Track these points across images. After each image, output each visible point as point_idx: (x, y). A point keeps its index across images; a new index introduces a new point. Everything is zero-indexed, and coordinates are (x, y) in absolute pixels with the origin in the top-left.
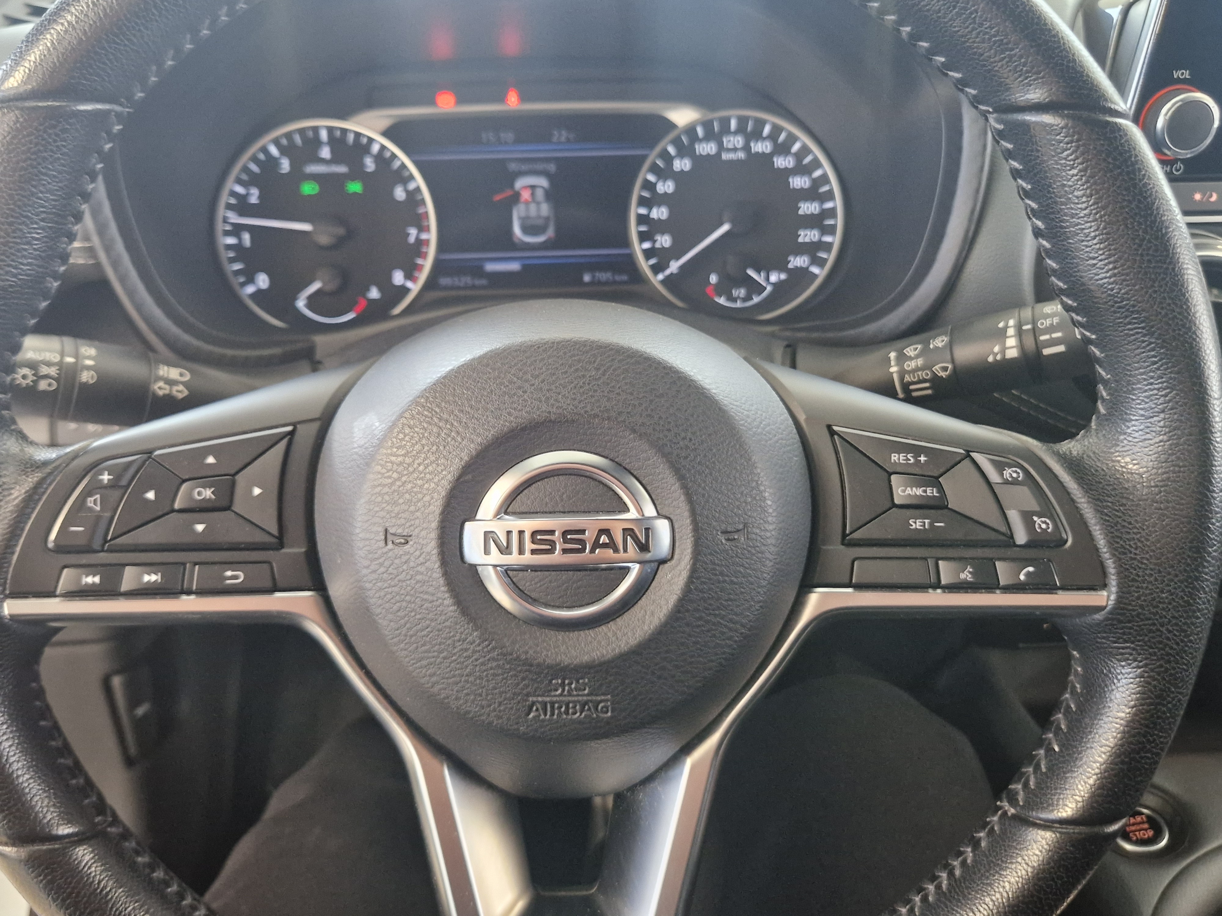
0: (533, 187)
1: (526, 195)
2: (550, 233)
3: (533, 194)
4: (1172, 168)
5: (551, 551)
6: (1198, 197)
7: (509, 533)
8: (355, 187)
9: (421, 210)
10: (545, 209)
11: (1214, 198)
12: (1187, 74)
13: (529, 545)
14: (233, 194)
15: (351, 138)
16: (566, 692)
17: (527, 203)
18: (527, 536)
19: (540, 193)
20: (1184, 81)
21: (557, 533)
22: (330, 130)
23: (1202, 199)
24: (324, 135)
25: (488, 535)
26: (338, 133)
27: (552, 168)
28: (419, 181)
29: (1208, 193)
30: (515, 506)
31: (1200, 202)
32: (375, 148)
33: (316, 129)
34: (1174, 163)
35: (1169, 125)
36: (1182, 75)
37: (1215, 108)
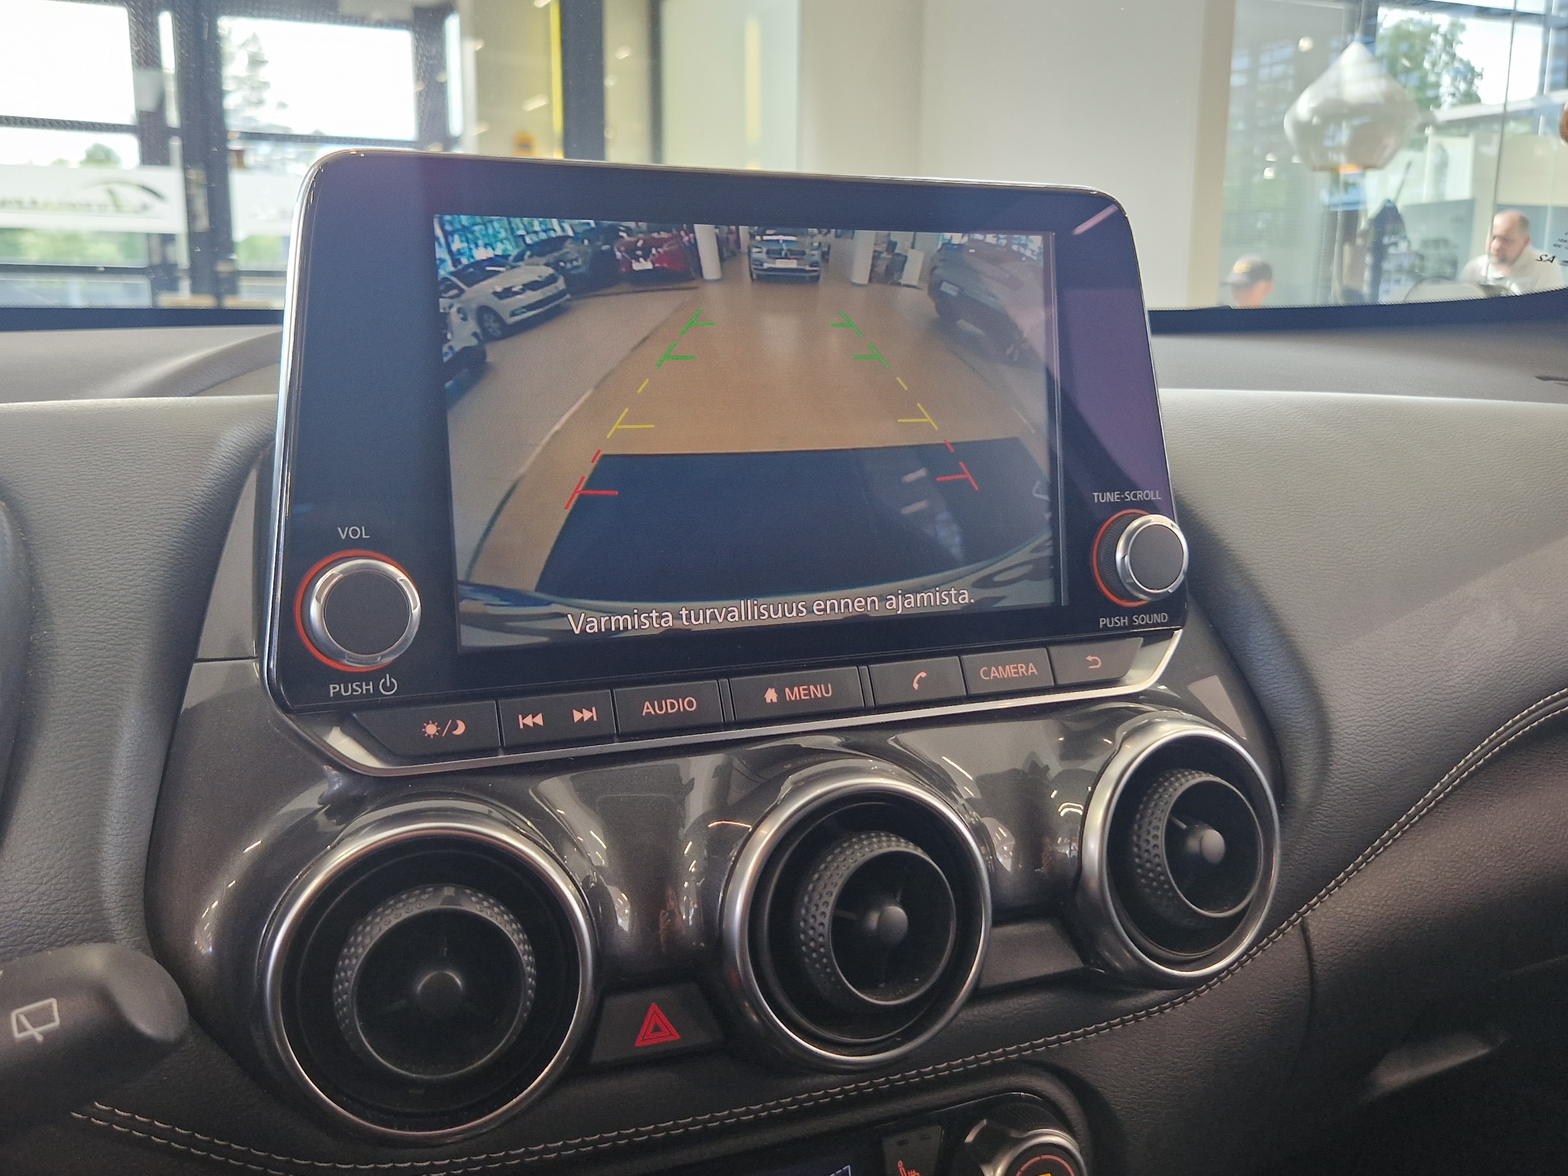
4: (376, 687)
6: (431, 729)
11: (461, 729)
12: (363, 532)
20: (360, 543)
23: (440, 732)
29: (449, 723)
31: (438, 739)
34: (374, 676)
35: (328, 612)
36: (355, 533)
37: (406, 583)
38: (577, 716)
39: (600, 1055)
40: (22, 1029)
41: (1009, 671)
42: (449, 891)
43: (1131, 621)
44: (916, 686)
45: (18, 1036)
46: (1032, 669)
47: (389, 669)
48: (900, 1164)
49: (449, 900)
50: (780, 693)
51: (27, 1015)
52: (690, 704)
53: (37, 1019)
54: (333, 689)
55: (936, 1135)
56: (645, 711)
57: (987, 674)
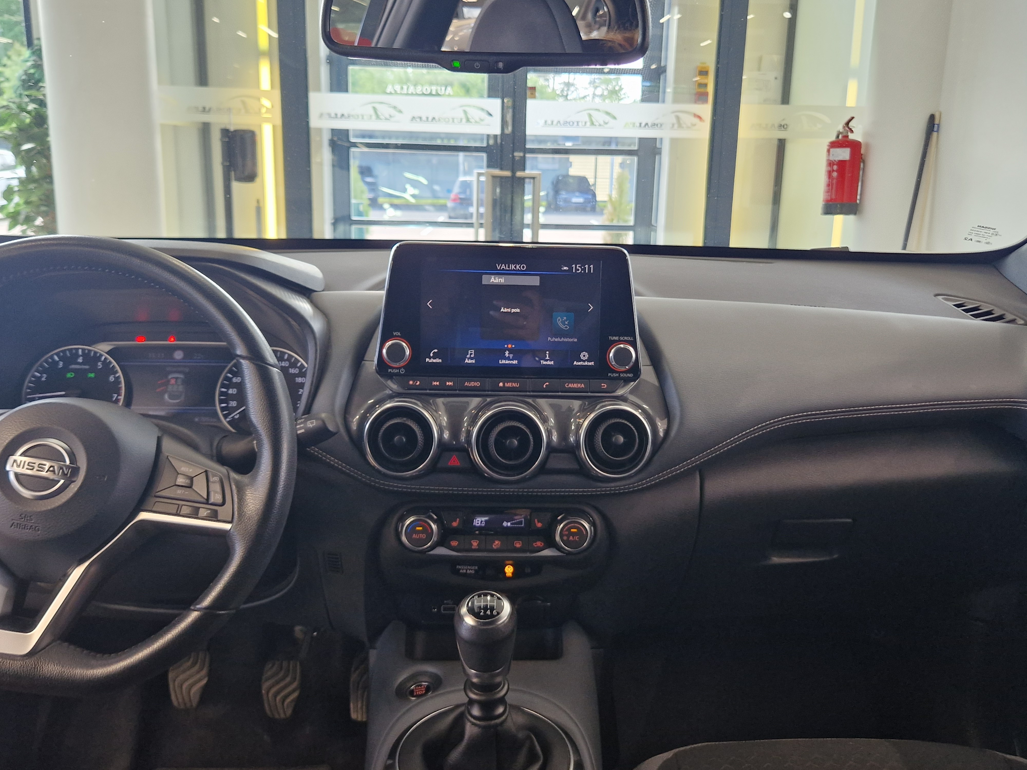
0: (177, 378)
1: (173, 381)
2: (182, 398)
3: (176, 382)
4: (399, 371)
5: (32, 469)
6: (411, 382)
7: (21, 461)
8: (92, 375)
9: (120, 386)
10: (181, 388)
11: (418, 383)
12: (399, 334)
13: (26, 466)
14: (34, 376)
15: (92, 354)
16: (25, 521)
17: (173, 385)
18: (26, 463)
19: (179, 382)
20: (398, 336)
21: (36, 464)
22: (83, 350)
23: (413, 383)
24: (80, 352)
25: (15, 461)
26: (86, 351)
27: (187, 370)
28: (120, 374)
29: (416, 381)
30: (27, 454)
31: (412, 385)
32: (103, 358)
33: (77, 349)
34: (399, 368)
35: (387, 352)
36: (397, 334)
37: (406, 347)
38: (448, 383)
39: (440, 465)
40: (309, 425)
41: (575, 386)
42: (405, 419)
43: (620, 375)
44: (544, 386)
45: (309, 426)
46: (583, 386)
47: (403, 367)
48: (536, 520)
49: (405, 421)
50: (504, 384)
51: (310, 422)
52: (478, 384)
53: (312, 423)
54: (389, 370)
55: (549, 516)
56: (465, 384)
57: (568, 385)
